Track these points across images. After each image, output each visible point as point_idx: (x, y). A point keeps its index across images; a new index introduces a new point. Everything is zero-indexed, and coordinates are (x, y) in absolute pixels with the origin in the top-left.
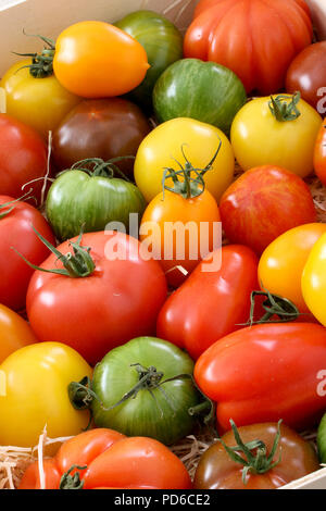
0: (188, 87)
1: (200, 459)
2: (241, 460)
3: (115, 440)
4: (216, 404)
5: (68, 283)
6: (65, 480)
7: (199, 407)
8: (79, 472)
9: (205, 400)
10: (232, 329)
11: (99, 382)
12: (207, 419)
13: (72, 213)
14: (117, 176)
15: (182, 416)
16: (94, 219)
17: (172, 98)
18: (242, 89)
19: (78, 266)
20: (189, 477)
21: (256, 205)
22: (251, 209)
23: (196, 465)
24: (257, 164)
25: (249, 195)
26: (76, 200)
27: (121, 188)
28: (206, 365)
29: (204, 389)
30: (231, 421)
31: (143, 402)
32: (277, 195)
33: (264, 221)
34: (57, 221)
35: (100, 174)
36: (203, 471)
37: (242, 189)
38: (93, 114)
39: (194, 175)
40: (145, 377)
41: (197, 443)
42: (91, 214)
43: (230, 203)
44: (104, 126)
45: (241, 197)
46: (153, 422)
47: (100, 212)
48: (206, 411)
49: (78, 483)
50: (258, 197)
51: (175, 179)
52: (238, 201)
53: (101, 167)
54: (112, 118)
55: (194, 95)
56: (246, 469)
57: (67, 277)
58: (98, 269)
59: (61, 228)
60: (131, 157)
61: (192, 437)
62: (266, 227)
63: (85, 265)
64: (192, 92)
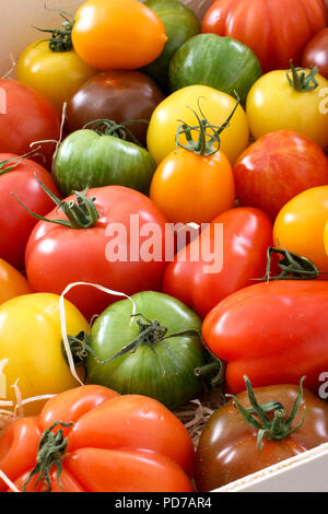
0: (205, 58)
1: (206, 426)
2: (256, 422)
3: (108, 397)
4: (226, 364)
5: (70, 233)
6: (46, 437)
7: (206, 367)
8: (63, 430)
9: (213, 360)
10: (246, 284)
11: (96, 336)
12: (214, 381)
13: (79, 170)
14: (129, 139)
15: (186, 377)
16: (102, 176)
17: (189, 68)
18: (258, 65)
19: (82, 217)
20: (192, 446)
21: (272, 165)
22: (267, 169)
23: (200, 433)
24: (273, 130)
25: (265, 156)
26: (84, 156)
27: (132, 150)
28: (216, 320)
29: (212, 347)
30: (246, 378)
31: (143, 359)
32: (295, 156)
33: (280, 182)
34: (64, 178)
35: (112, 134)
36: (211, 434)
37: (258, 150)
38: (109, 82)
39: (209, 132)
40: (147, 330)
41: (202, 409)
42: (100, 170)
43: (243, 166)
44: (119, 93)
45: (257, 158)
46: (154, 382)
47: (108, 170)
48: (214, 372)
49: (60, 442)
50: (274, 157)
51: (189, 138)
52: (253, 162)
53: (113, 128)
54: (127, 86)
55: (211, 65)
56: (261, 432)
57: (69, 227)
58: (103, 220)
59: (68, 185)
60: (144, 121)
61: (197, 401)
62: (282, 188)
63: (89, 218)
64: (209, 61)
